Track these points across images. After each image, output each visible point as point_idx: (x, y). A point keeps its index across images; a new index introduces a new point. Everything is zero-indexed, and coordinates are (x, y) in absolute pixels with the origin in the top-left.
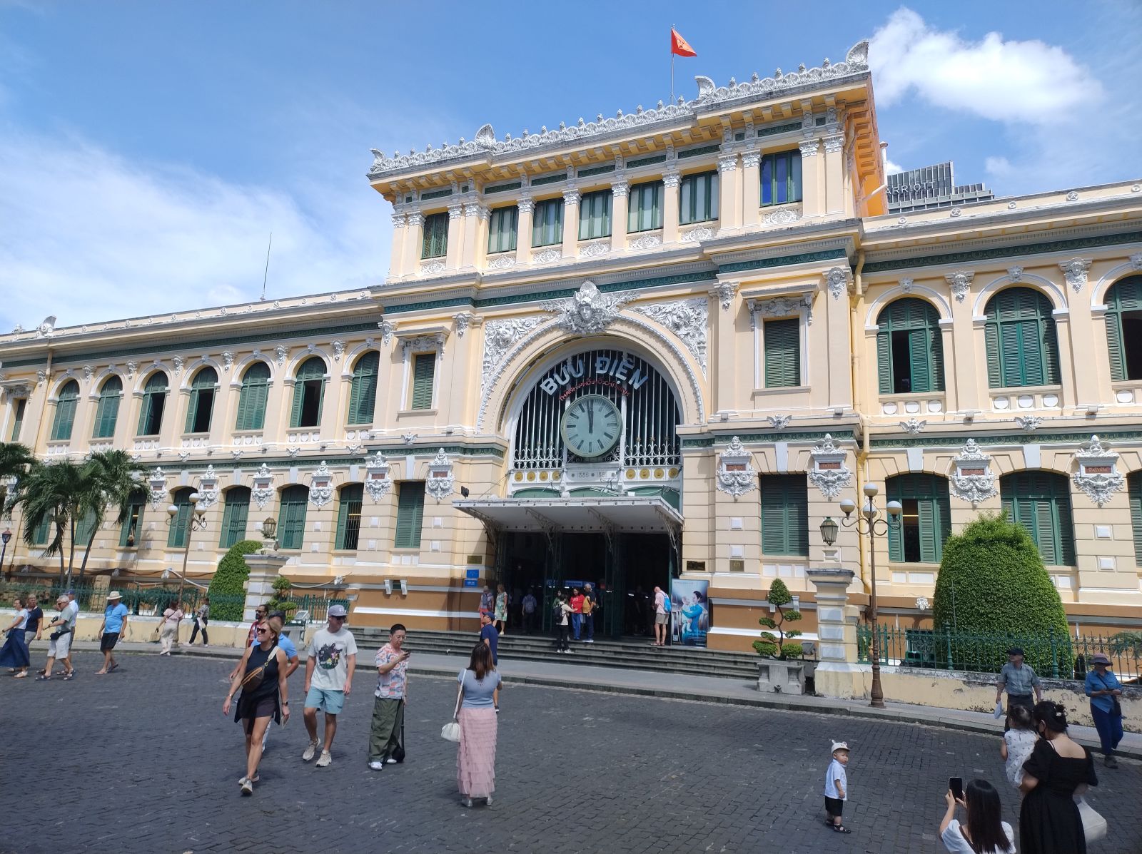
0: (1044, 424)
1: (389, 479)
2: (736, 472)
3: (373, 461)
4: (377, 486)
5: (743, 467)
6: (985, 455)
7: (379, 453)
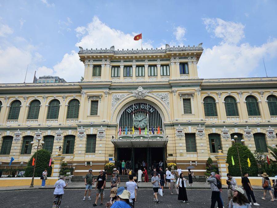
0: (238, 124)
1: (85, 134)
2: (180, 133)
3: (80, 129)
4: (81, 136)
5: (181, 132)
6: (228, 130)
7: (82, 127)
